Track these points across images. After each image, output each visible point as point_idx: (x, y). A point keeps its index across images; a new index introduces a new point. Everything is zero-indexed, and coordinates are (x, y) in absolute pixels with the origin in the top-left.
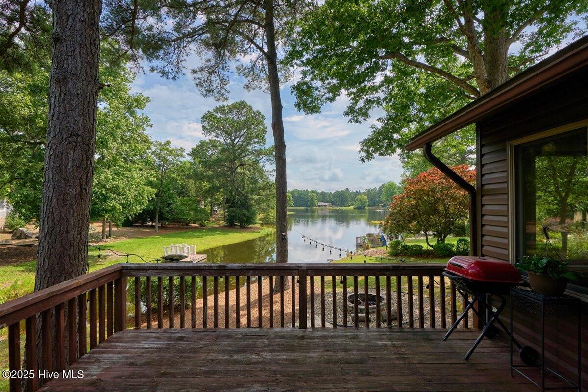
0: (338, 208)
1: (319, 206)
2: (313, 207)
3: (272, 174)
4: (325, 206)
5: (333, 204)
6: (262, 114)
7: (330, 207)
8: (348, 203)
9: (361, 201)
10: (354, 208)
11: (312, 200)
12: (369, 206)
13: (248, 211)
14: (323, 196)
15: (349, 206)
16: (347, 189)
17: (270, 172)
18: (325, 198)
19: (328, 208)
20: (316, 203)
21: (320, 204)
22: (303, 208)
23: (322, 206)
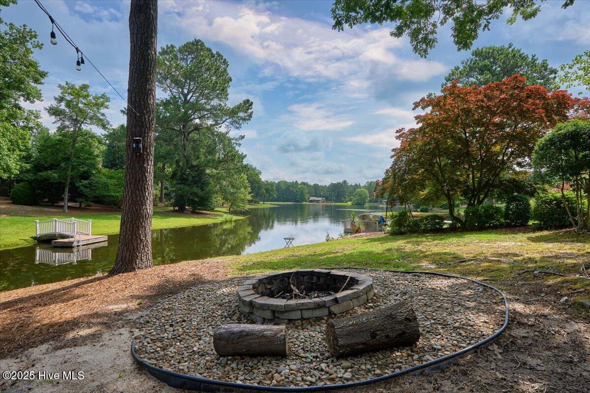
0: (333, 204)
1: (311, 201)
2: (302, 201)
3: (238, 142)
4: (317, 201)
5: (327, 199)
6: (224, 58)
7: (324, 202)
8: (345, 198)
9: (360, 195)
10: (352, 204)
11: (302, 194)
12: (370, 201)
13: (202, 190)
14: (316, 190)
15: (347, 202)
16: (345, 182)
17: (236, 140)
18: (318, 192)
19: (321, 203)
20: (307, 198)
21: (311, 198)
22: (291, 203)
23: (314, 201)
